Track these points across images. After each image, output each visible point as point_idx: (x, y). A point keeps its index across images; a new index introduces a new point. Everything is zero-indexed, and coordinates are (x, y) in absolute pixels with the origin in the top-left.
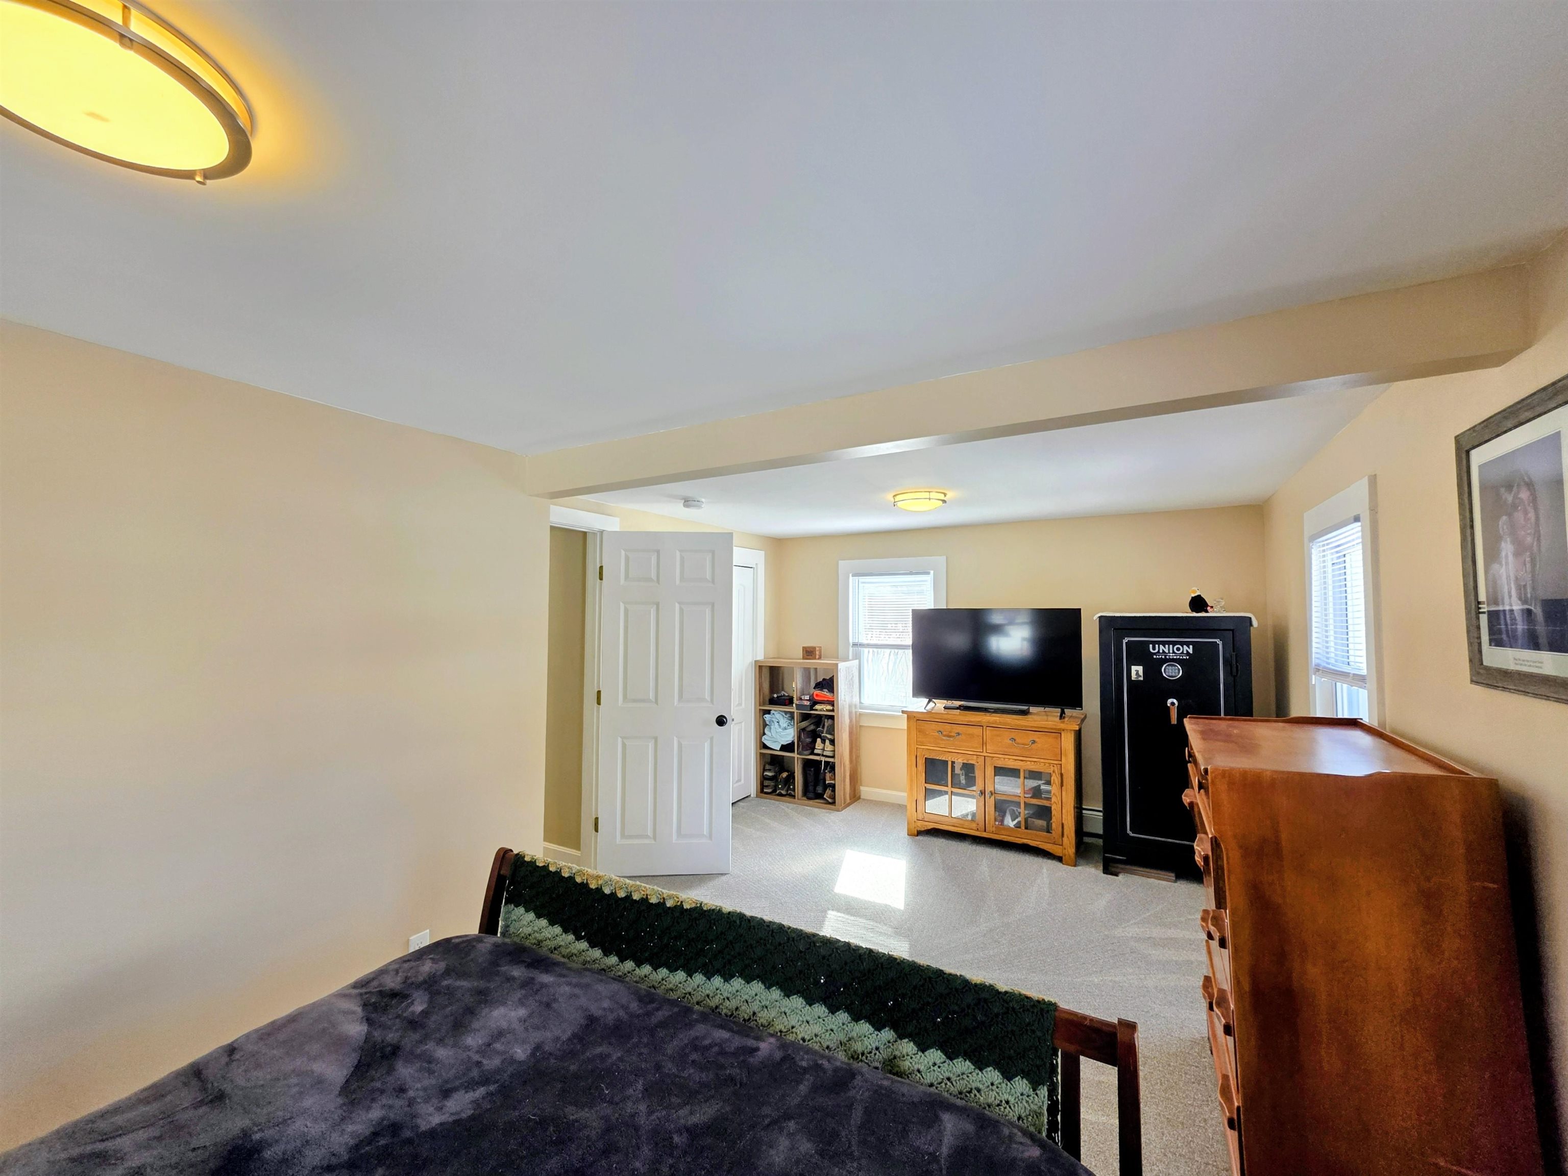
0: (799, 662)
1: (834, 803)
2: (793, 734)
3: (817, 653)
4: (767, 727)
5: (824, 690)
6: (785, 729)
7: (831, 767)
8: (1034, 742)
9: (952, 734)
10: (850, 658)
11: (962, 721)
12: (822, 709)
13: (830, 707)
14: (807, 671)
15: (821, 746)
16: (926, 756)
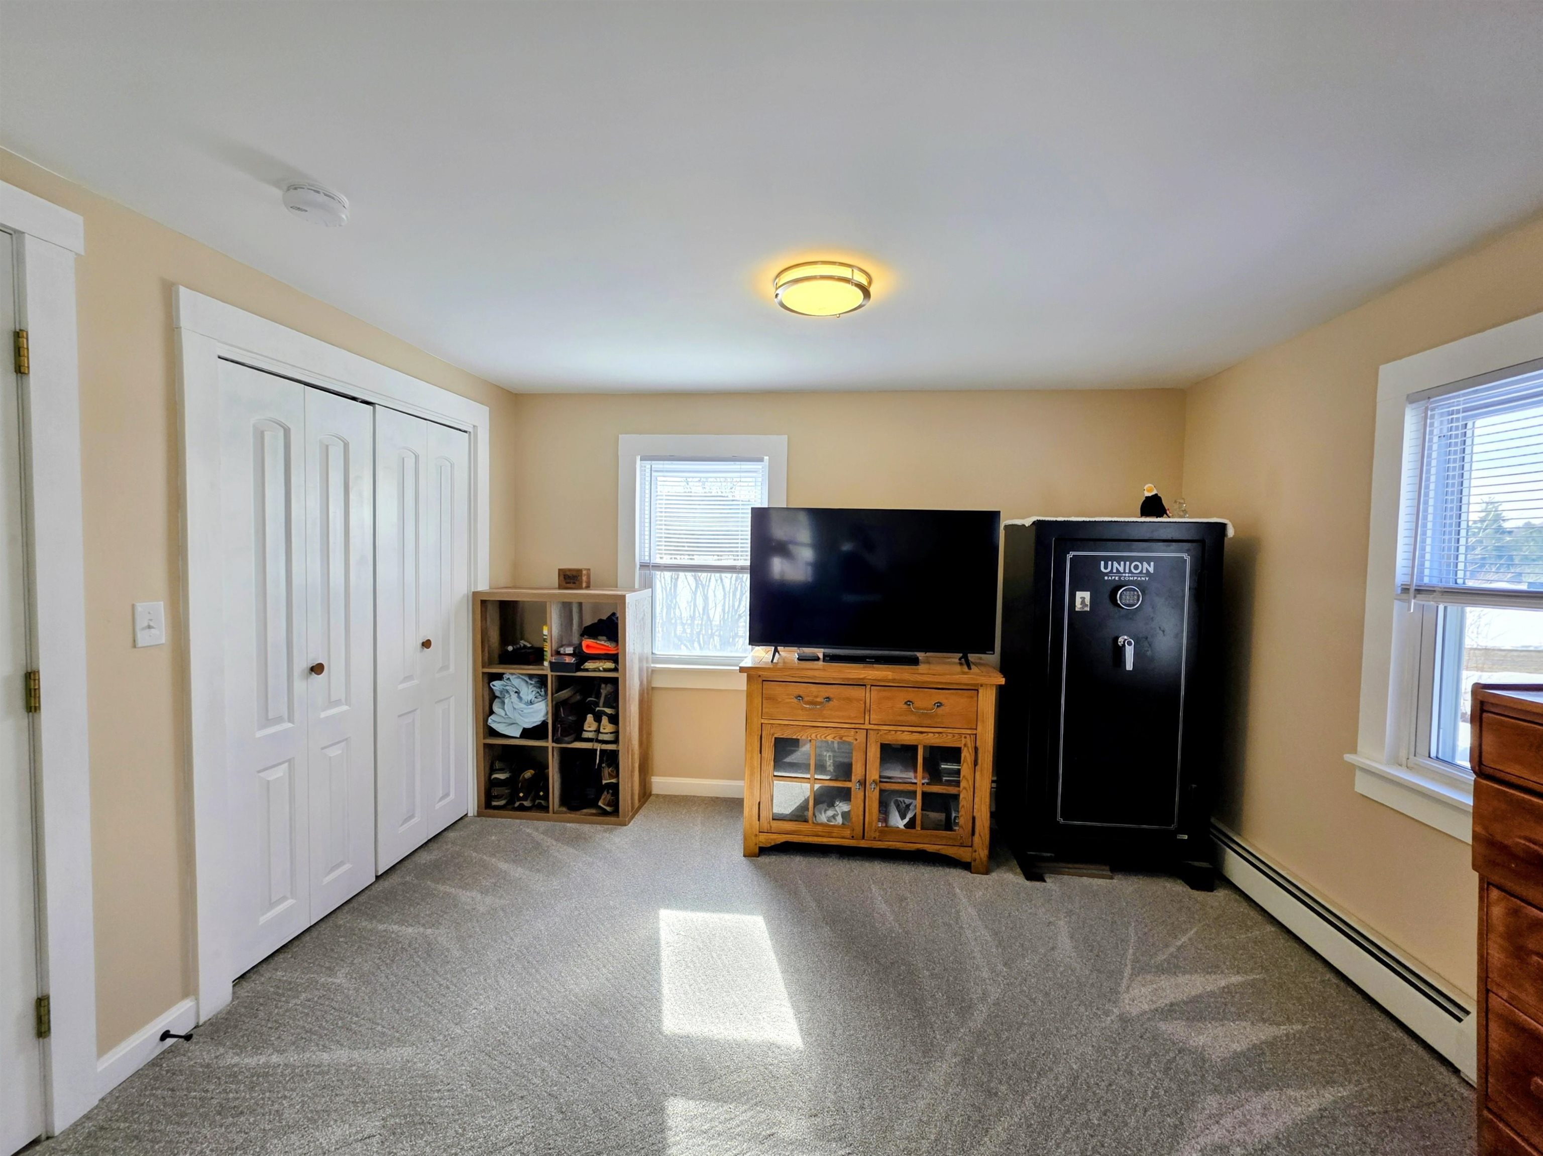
0: (554, 594)
1: (616, 812)
2: (543, 712)
3: (584, 578)
4: (497, 700)
5: (600, 638)
6: (531, 703)
7: (612, 758)
8: (940, 705)
9: (818, 700)
10: (637, 586)
11: (834, 679)
12: (595, 668)
13: (610, 665)
14: (566, 607)
15: (594, 726)
16: (776, 736)
